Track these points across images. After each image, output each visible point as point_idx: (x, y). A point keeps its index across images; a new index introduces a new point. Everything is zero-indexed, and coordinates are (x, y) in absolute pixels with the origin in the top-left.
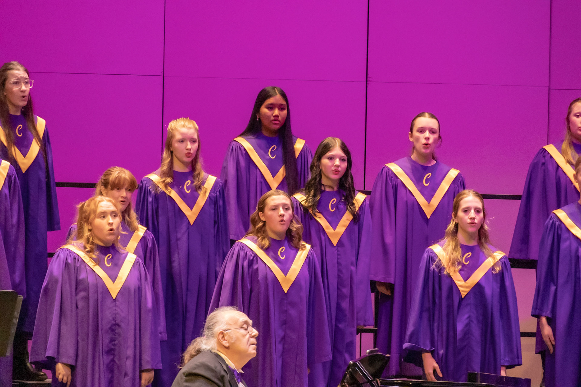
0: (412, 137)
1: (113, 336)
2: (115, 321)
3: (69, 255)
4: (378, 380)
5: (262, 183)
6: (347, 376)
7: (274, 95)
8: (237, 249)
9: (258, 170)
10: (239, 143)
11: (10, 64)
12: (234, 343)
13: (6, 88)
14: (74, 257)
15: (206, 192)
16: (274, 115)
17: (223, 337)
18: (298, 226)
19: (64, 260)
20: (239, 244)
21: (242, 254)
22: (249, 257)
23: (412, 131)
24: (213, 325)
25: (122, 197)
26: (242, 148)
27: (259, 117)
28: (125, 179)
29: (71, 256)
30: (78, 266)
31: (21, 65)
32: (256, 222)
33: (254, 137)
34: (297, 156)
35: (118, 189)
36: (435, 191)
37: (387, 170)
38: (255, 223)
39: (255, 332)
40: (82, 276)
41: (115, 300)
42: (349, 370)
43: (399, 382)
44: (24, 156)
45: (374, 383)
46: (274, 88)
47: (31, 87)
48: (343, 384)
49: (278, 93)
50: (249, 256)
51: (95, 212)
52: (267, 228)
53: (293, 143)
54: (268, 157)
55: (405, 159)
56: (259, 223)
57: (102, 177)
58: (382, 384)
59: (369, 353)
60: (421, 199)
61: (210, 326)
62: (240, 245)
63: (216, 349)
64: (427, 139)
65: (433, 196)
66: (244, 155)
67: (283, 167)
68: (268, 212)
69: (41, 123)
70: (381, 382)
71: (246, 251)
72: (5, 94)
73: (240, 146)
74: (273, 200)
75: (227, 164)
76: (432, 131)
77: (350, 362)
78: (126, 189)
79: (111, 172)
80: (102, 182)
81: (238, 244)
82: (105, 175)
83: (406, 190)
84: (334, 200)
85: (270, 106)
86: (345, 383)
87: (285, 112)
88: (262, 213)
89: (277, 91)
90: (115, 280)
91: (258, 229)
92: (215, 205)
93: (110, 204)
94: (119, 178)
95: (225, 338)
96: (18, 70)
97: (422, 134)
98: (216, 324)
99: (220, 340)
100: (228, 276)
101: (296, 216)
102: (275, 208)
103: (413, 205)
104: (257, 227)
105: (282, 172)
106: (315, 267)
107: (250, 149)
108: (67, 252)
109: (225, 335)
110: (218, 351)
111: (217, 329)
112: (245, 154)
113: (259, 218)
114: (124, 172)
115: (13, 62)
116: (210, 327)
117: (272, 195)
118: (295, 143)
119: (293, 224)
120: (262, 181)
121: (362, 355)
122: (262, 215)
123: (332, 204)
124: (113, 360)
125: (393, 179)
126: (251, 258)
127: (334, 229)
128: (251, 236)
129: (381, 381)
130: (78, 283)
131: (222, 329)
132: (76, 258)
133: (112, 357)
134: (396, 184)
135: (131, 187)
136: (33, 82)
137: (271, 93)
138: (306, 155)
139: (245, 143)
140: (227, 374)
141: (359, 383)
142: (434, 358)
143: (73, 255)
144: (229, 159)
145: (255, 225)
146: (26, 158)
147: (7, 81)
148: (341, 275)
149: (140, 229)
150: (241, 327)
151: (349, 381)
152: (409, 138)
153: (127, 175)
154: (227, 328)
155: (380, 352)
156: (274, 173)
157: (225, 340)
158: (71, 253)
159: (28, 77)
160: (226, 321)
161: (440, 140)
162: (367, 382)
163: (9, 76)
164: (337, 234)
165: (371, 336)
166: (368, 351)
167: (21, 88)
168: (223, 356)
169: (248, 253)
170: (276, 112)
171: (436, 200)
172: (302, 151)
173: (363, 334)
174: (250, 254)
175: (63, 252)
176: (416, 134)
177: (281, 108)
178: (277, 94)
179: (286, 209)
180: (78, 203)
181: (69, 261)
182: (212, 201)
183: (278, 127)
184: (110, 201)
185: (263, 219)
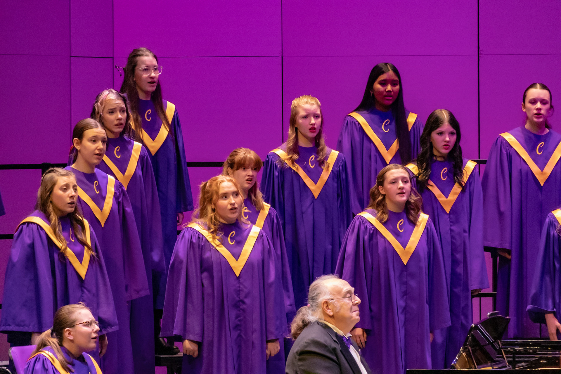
0: (524, 107)
1: (239, 312)
2: (239, 298)
3: (193, 235)
4: (499, 341)
5: (376, 157)
6: (469, 339)
7: (387, 71)
8: (357, 223)
9: (372, 144)
10: (354, 118)
11: (139, 51)
12: (338, 312)
13: (135, 74)
14: (198, 236)
15: (328, 167)
16: (387, 90)
17: (327, 306)
18: (416, 198)
19: (189, 240)
20: (360, 217)
21: (362, 227)
22: (369, 231)
23: (524, 102)
24: (317, 295)
25: (249, 176)
26: (357, 123)
27: (372, 93)
28: (250, 159)
29: (195, 235)
30: (203, 245)
31: (149, 51)
32: (376, 195)
33: (368, 112)
34: (410, 130)
35: (244, 169)
36: (548, 160)
37: (501, 140)
38: (374, 196)
39: (358, 300)
40: (207, 255)
41: (238, 278)
42: (471, 333)
43: (520, 343)
44: (153, 140)
45: (496, 345)
46: (386, 64)
47: (160, 74)
48: (466, 346)
49: (391, 69)
50: (369, 229)
51: (217, 193)
52: (387, 201)
53: (405, 117)
54: (381, 131)
55: (519, 128)
56: (379, 196)
57: (229, 158)
58: (503, 345)
59: (490, 316)
60: (534, 168)
61: (313, 296)
62: (360, 219)
63: (323, 319)
64: (539, 109)
65: (546, 164)
66: (358, 129)
67: (397, 140)
68: (388, 186)
69: (170, 108)
70: (502, 344)
71: (366, 225)
72: (135, 79)
73: (355, 121)
74: (392, 174)
75: (342, 139)
76: (543, 102)
77: (472, 325)
78: (252, 169)
79: (237, 153)
80: (229, 163)
81: (358, 218)
82: (231, 156)
83: (520, 158)
84: (445, 170)
85: (383, 82)
86: (467, 345)
87: (398, 87)
88: (381, 186)
89: (389, 67)
90: (238, 258)
91: (378, 202)
92: (337, 178)
93: (230, 184)
94: (245, 159)
95: (329, 307)
96: (147, 55)
97: (534, 105)
98: (320, 295)
99: (325, 309)
100: (350, 248)
101: (414, 188)
102: (394, 182)
103: (527, 174)
104: (377, 200)
105: (395, 145)
106: (433, 235)
107: (364, 124)
108: (192, 231)
109: (330, 304)
110: (325, 320)
111: (322, 299)
112: (360, 128)
113: (379, 192)
114: (250, 153)
115: (142, 49)
116: (314, 298)
117: (390, 169)
118: (408, 117)
119: (412, 197)
120: (377, 154)
121: (482, 318)
122: (382, 189)
123: (443, 173)
124: (239, 336)
125: (507, 148)
126: (372, 232)
127: (447, 197)
128: (370, 209)
129: (502, 342)
130: (202, 261)
131: (325, 299)
132: (200, 237)
133: (239, 332)
134: (511, 153)
135: (256, 167)
136: (162, 68)
137: (383, 70)
138: (418, 127)
139: (360, 118)
140: (338, 344)
141: (481, 345)
142: (557, 318)
143: (198, 234)
144: (344, 133)
145: (374, 199)
146: (155, 142)
147: (137, 67)
148: (454, 241)
149: (265, 207)
150: (345, 297)
151: (471, 343)
152: (522, 109)
153: (252, 154)
154: (330, 298)
155: (500, 315)
156: (388, 146)
157: (329, 309)
158: (195, 233)
159: (157, 64)
160: (329, 292)
161: (552, 109)
162: (488, 344)
163: (139, 63)
164: (450, 201)
165: (490, 300)
166: (489, 314)
167: (150, 75)
168: (330, 325)
169: (368, 226)
170: (389, 88)
171: (549, 169)
172: (414, 124)
173: (482, 298)
174: (370, 228)
175: (188, 231)
176: (528, 105)
177: (394, 84)
178: (389, 70)
179: (405, 181)
180: (200, 183)
181: (194, 241)
182: (336, 175)
183: (391, 102)
184: (231, 181)
185: (382, 192)
